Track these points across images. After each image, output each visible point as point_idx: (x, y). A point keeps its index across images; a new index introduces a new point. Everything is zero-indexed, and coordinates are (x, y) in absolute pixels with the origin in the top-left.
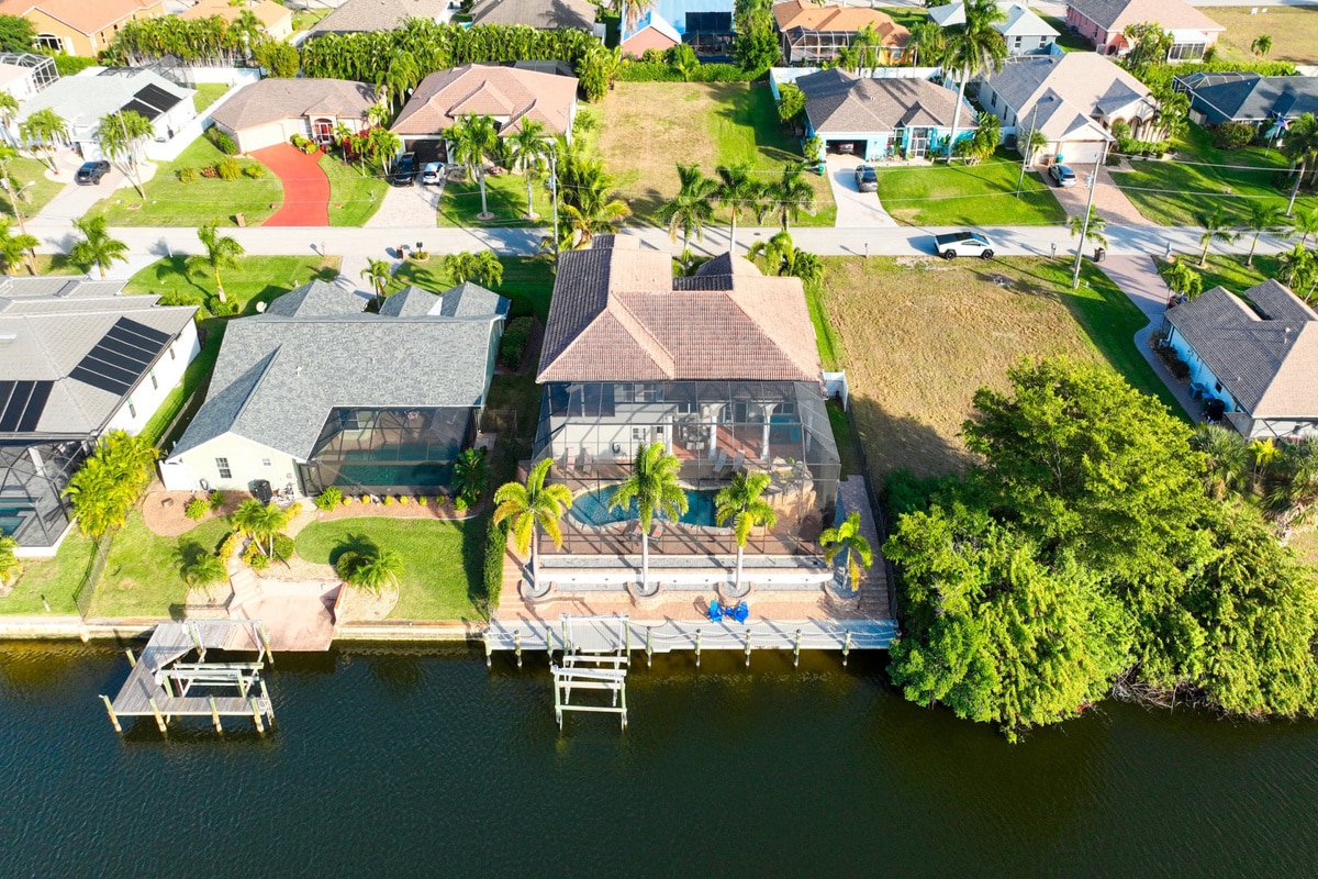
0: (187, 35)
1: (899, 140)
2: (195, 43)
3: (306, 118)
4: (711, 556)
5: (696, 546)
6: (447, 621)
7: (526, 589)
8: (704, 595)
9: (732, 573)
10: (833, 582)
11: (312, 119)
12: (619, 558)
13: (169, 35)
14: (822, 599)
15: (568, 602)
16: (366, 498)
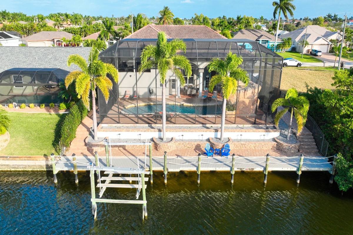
0: (23, 28)
2: (25, 30)
3: (53, 40)
4: (204, 125)
5: (195, 121)
6: (34, 156)
7: (89, 139)
8: (200, 144)
9: (217, 132)
10: (280, 137)
11: (55, 40)
12: (149, 126)
13: (17, 27)
14: (275, 146)
15: (115, 148)
16: (10, 105)
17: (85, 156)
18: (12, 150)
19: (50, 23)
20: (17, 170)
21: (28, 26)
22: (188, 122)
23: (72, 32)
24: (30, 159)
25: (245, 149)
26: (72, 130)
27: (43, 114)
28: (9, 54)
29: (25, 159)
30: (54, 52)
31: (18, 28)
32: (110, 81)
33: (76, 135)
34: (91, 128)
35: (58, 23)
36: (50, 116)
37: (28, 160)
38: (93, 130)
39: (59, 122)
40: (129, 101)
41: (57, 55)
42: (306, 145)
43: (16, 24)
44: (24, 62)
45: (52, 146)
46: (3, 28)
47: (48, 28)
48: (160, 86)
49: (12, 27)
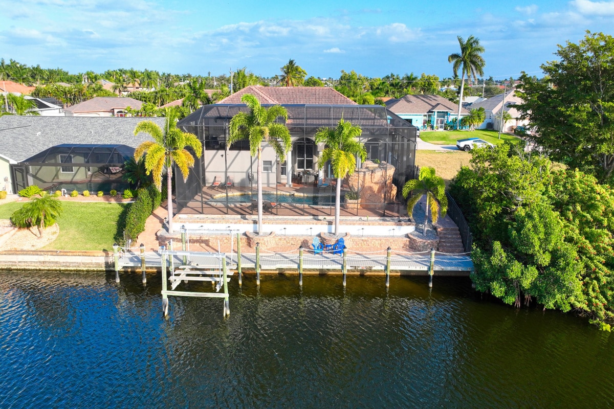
0: (65, 93)
1: (429, 121)
2: (69, 95)
3: (112, 111)
4: (316, 217)
5: (303, 212)
6: (90, 251)
7: (162, 232)
8: (308, 240)
9: (332, 224)
10: (416, 232)
11: (116, 111)
12: (241, 218)
13: (56, 92)
14: (408, 243)
15: (195, 244)
16: (58, 192)
17: (156, 252)
18: (63, 244)
19: (108, 85)
20: (69, 269)
21: (74, 90)
22: (295, 213)
23: (143, 98)
24: (86, 254)
25: (368, 247)
26: (141, 220)
27: (101, 203)
28: (55, 127)
29: (80, 254)
30: (117, 124)
31: (58, 93)
32: (192, 156)
33: (145, 228)
34: (165, 218)
35: (119, 85)
36: (110, 206)
37: (83, 256)
38: (168, 222)
39: (122, 212)
40: (219, 190)
41: (122, 129)
42: (448, 243)
43: (55, 86)
44: (76, 137)
45: (114, 240)
46: (35, 93)
47: (105, 92)
48: (264, 170)
49: (49, 92)
